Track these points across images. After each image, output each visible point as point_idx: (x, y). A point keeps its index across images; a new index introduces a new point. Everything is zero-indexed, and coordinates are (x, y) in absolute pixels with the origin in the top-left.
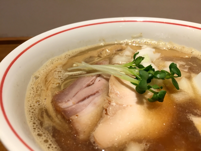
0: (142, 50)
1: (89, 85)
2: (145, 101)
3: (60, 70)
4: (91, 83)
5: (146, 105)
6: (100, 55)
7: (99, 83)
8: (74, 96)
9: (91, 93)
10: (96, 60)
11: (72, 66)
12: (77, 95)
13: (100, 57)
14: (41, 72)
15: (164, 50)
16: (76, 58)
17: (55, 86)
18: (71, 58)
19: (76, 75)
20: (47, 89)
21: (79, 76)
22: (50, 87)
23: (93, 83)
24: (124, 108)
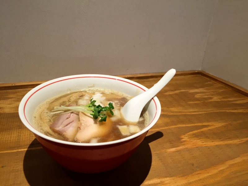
0: (95, 95)
1: (68, 118)
2: (98, 122)
3: (47, 112)
4: (69, 117)
5: (98, 124)
6: (69, 100)
7: (73, 116)
8: (61, 124)
9: (70, 122)
10: (68, 103)
11: (53, 109)
12: (62, 124)
13: (70, 102)
14: (36, 114)
15: (108, 94)
16: (54, 103)
17: (48, 120)
18: (50, 104)
19: (58, 114)
20: (44, 123)
21: (60, 114)
22: (45, 122)
23: (70, 117)
24: (88, 126)
